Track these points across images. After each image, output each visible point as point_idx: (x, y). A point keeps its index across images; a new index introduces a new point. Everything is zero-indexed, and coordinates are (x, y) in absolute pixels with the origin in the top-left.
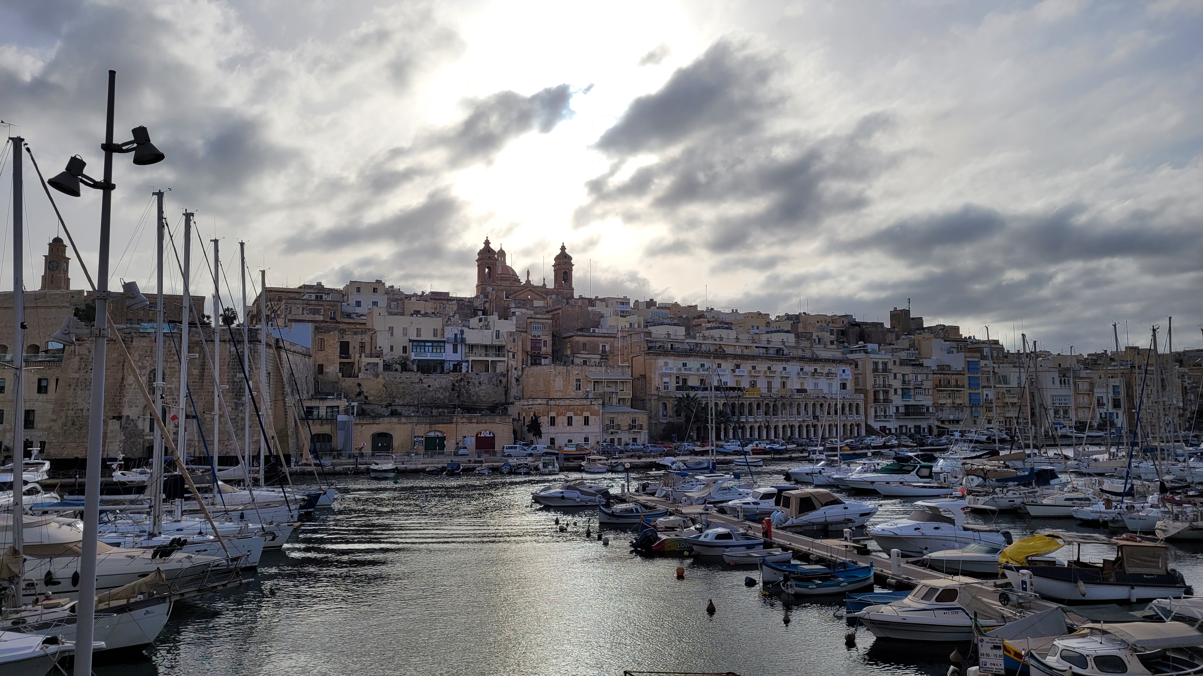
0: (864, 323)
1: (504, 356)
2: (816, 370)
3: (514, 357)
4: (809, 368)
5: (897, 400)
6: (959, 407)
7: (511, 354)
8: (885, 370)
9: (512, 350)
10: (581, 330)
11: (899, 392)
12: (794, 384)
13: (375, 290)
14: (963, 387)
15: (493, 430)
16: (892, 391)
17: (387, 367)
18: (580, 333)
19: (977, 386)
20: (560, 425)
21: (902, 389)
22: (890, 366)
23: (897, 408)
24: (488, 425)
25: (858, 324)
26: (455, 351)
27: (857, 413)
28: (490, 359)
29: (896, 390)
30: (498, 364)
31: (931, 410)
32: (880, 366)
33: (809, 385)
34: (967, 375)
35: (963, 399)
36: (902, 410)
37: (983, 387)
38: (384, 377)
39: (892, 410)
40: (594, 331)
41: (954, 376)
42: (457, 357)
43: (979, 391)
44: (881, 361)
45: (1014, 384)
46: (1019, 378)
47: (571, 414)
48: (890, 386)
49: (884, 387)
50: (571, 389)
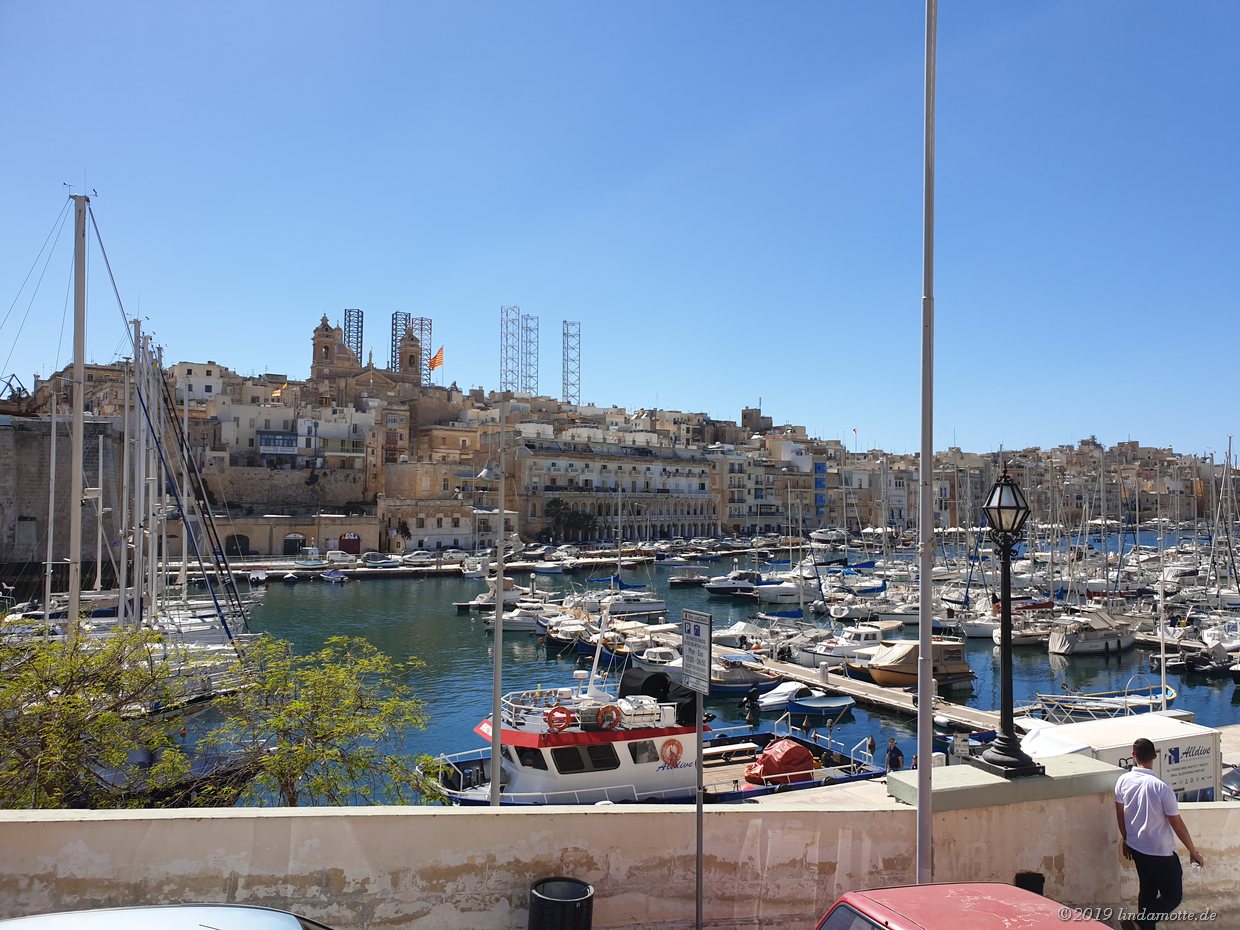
0: (717, 422)
1: (362, 451)
2: (677, 470)
3: (373, 453)
4: (671, 468)
5: (751, 500)
7: (370, 450)
8: (740, 471)
9: (372, 445)
10: (438, 423)
11: (753, 492)
12: (657, 481)
13: (209, 373)
14: (810, 488)
15: (358, 532)
16: (746, 492)
17: (234, 462)
18: (438, 427)
19: (823, 487)
20: (430, 527)
21: (755, 489)
22: (744, 466)
23: (750, 508)
24: (353, 527)
25: (714, 423)
26: (307, 444)
27: (714, 513)
28: (347, 455)
29: (749, 490)
30: (357, 460)
31: (780, 510)
32: (736, 467)
33: (671, 484)
34: (814, 477)
35: (809, 499)
36: (754, 510)
37: (829, 488)
38: (231, 472)
39: (745, 510)
40: (453, 425)
41: (803, 478)
42: (311, 452)
43: (825, 492)
44: (737, 462)
45: (856, 485)
46: (860, 480)
47: (441, 515)
48: (744, 487)
49: (739, 487)
50: (439, 489)
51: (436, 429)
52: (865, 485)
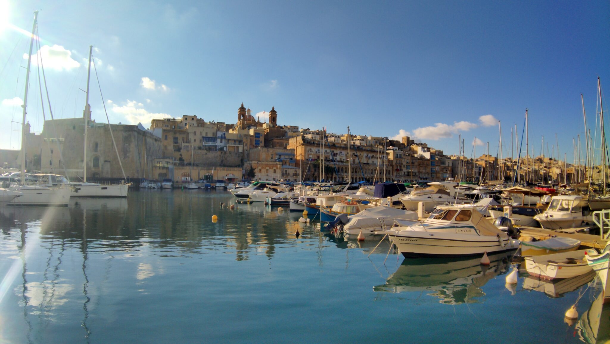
1: (242, 145)
2: (373, 156)
4: (370, 155)
5: (405, 170)
6: (428, 173)
7: (245, 144)
8: (401, 157)
9: (246, 142)
10: (277, 137)
11: (406, 166)
12: (364, 160)
13: (193, 119)
14: (429, 165)
15: (234, 173)
16: (403, 166)
18: (276, 138)
19: (434, 165)
20: (263, 173)
21: (407, 165)
22: (402, 156)
23: (404, 173)
24: (232, 171)
26: (221, 142)
27: (389, 174)
28: (236, 146)
29: (404, 166)
30: (240, 148)
31: (417, 174)
32: (399, 156)
33: (370, 162)
34: (431, 161)
35: (428, 170)
36: (406, 174)
37: (436, 166)
38: (191, 151)
39: (403, 174)
40: (282, 138)
41: (426, 161)
42: (222, 144)
43: (435, 167)
44: (399, 154)
45: (447, 165)
46: (449, 163)
47: (268, 168)
48: (402, 164)
49: (400, 164)
50: (269, 158)
51: (275, 139)
52: (451, 165)
